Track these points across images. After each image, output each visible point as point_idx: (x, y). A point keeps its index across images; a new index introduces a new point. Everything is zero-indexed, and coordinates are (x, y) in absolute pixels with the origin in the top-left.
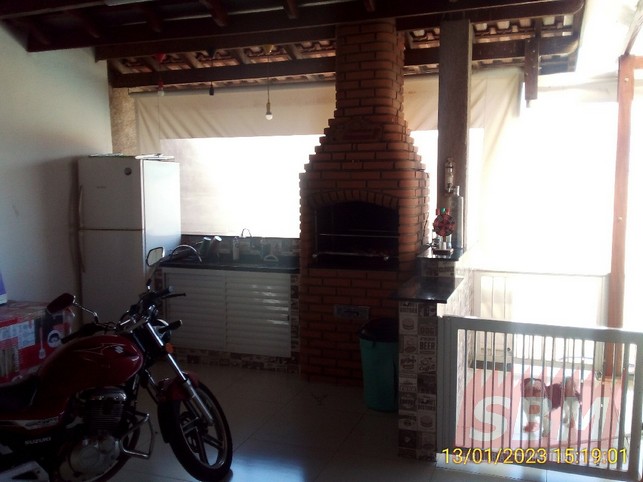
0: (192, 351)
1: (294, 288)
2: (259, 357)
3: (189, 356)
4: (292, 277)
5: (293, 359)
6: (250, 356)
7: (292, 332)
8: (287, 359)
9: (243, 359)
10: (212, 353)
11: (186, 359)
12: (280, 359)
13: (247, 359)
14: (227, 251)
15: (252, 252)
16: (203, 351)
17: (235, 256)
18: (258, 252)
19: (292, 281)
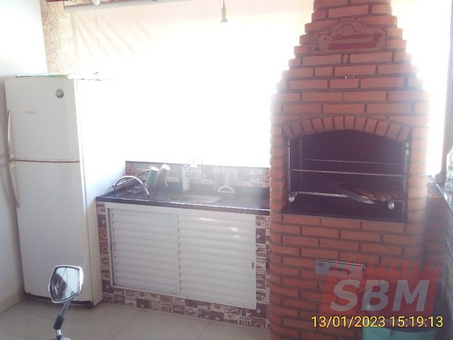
0: (142, 294)
1: (260, 232)
2: (218, 306)
3: (138, 300)
4: (257, 218)
5: (259, 311)
6: (208, 304)
7: (257, 281)
8: (251, 311)
9: (199, 307)
10: (164, 298)
11: (135, 302)
12: (243, 311)
13: (205, 308)
14: (177, 180)
15: (203, 181)
16: (155, 296)
17: (185, 186)
18: (211, 182)
19: (259, 224)
